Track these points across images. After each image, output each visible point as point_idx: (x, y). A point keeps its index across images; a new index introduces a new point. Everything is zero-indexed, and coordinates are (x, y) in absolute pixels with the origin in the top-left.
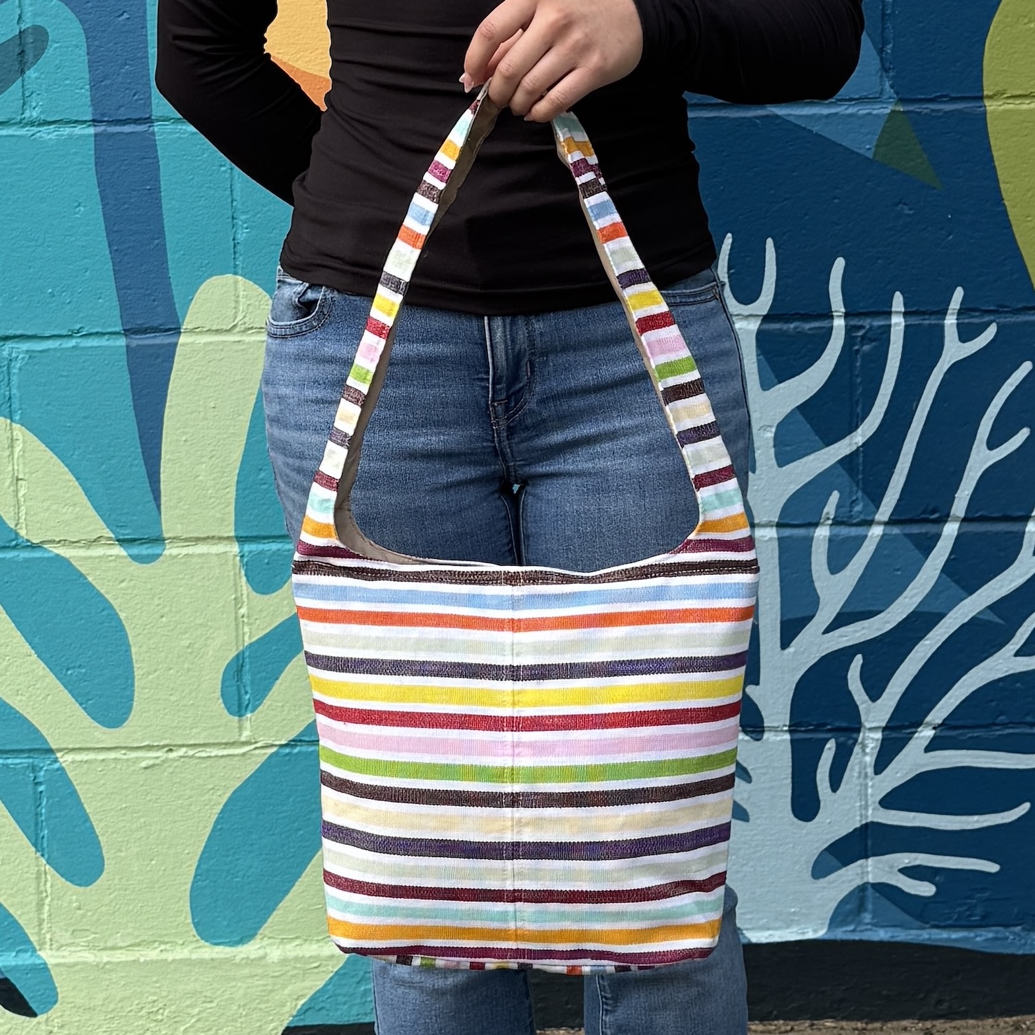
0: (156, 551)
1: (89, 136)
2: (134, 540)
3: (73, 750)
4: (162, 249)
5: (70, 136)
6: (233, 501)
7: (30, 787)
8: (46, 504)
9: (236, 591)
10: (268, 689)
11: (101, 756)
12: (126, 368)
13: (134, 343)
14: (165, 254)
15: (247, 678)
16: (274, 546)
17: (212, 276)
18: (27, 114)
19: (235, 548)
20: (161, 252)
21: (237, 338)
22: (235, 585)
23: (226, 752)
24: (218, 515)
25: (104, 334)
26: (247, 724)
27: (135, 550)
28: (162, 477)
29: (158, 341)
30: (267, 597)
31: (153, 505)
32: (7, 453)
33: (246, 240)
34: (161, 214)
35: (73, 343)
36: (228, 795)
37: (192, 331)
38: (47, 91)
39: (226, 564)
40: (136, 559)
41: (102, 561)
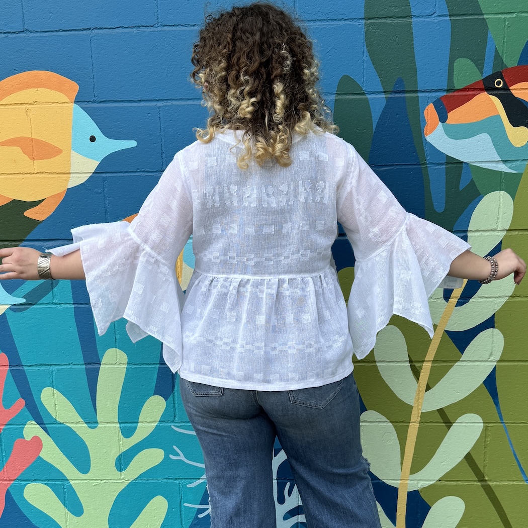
0: (96, 425)
1: (72, 308)
2: (90, 422)
3: (74, 480)
4: (95, 340)
5: (67, 308)
6: (117, 412)
7: (62, 490)
8: (64, 412)
9: (119, 437)
10: (128, 464)
11: (82, 482)
12: (85, 374)
13: (88, 367)
14: (96, 342)
15: (122, 461)
16: (129, 425)
17: (109, 348)
18: (54, 301)
19: (118, 425)
21: (117, 366)
22: (119, 435)
23: (117, 481)
24: (113, 416)
25: (79, 364)
26: (123, 474)
27: (90, 425)
28: (97, 405)
29: (94, 367)
30: (128, 439)
31: (94, 412)
32: (52, 397)
33: (119, 338)
34: (94, 330)
35: (70, 366)
36: (118, 493)
37: (104, 364)
38: (60, 294)
39: (116, 429)
40: (90, 427)
41: (80, 428)
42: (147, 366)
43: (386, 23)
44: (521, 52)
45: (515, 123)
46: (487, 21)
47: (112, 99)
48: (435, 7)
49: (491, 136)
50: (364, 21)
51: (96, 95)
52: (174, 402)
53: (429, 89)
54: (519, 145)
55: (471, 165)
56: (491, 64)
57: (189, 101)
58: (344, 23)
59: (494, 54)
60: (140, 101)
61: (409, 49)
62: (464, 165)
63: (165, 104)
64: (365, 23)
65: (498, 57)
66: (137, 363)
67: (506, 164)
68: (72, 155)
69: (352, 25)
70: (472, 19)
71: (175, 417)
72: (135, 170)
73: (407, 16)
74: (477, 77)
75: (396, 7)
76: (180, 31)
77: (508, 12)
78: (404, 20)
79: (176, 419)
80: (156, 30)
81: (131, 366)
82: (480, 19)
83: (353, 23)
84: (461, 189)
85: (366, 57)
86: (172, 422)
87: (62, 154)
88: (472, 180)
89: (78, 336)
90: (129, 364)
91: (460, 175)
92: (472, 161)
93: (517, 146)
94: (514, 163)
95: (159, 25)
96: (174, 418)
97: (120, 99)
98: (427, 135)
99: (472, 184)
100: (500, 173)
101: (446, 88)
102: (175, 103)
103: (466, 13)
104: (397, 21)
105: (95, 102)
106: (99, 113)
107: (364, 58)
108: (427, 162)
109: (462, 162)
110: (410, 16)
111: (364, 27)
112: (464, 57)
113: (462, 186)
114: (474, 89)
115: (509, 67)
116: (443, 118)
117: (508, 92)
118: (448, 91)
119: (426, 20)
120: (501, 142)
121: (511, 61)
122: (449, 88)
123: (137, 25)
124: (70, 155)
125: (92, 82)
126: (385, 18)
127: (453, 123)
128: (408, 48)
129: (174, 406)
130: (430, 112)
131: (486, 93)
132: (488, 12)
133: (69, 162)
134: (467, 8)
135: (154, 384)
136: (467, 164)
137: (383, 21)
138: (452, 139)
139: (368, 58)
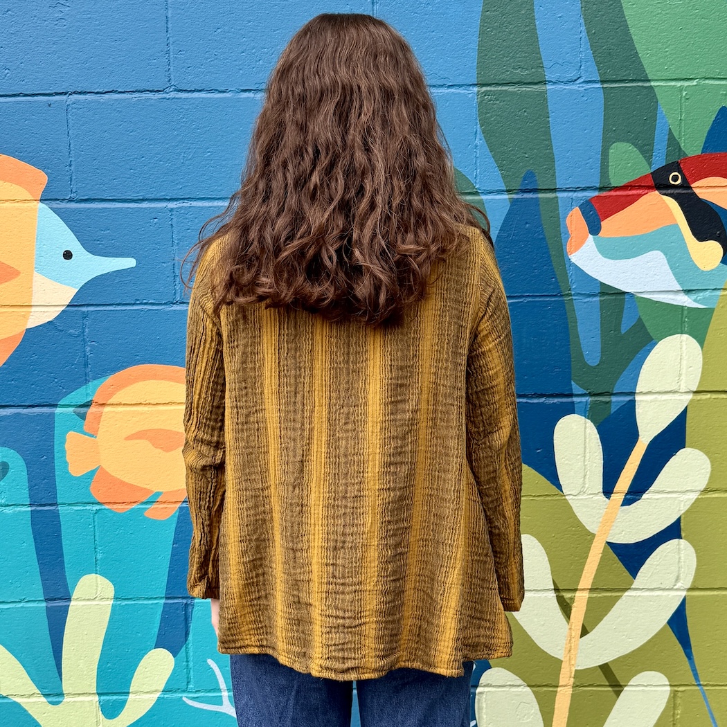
0: (60, 699)
1: (28, 511)
2: (50, 694)
4: (62, 562)
5: (19, 512)
6: (96, 677)
8: (9, 678)
9: (97, 718)
12: (46, 617)
13: (49, 605)
14: (64, 565)
16: (115, 697)
17: (85, 575)
19: (96, 698)
20: (61, 564)
21: (97, 603)
22: (97, 715)
24: (89, 683)
25: (36, 601)
27: (51, 699)
28: (63, 665)
29: (60, 604)
30: (111, 720)
31: (59, 679)
33: (101, 558)
34: (62, 547)
35: (21, 605)
37: (76, 600)
38: (8, 491)
39: (92, 705)
40: (50, 703)
41: (35, 705)
42: (145, 602)
43: (510, 92)
44: (705, 135)
45: (701, 235)
46: (656, 90)
47: (100, 197)
48: (580, 69)
49: (666, 254)
50: (476, 89)
51: (74, 191)
52: (187, 658)
53: (574, 186)
54: (708, 268)
55: (638, 297)
56: (664, 151)
57: (217, 201)
58: (446, 91)
59: (667, 137)
60: (143, 200)
61: (543, 129)
62: (626, 296)
63: (181, 205)
64: (479, 91)
65: (672, 142)
66: (129, 597)
67: (689, 294)
68: (35, 279)
69: (459, 93)
70: (635, 87)
71: (188, 682)
72: (133, 302)
73: (539, 82)
74: (643, 169)
75: (523, 68)
76: (203, 98)
77: (685, 77)
78: (536, 87)
79: (191, 686)
80: (167, 96)
81: (119, 603)
82: (646, 87)
83: (461, 91)
84: (623, 332)
85: (480, 141)
86: (184, 691)
87: (19, 277)
88: (640, 319)
89: (36, 556)
90: (117, 598)
91: (621, 312)
92: (640, 291)
93: (705, 270)
94: (701, 294)
95: (171, 90)
96: (187, 685)
97: (112, 196)
98: (572, 253)
99: (640, 325)
100: (681, 309)
101: (598, 185)
102: (194, 204)
103: (624, 78)
104: (524, 89)
105: (71, 201)
106: (78, 217)
107: (477, 142)
108: (573, 293)
109: (624, 293)
110: (544, 82)
111: (476, 97)
112: (624, 141)
113: (625, 327)
114: (640, 187)
115: (689, 155)
116: (595, 229)
117: (690, 191)
118: (600, 189)
119: (567, 87)
120: (680, 264)
121: (693, 146)
122: (602, 186)
123: (138, 89)
124: (32, 279)
125: (67, 171)
126: (507, 84)
127: (609, 236)
128: (542, 127)
129: (187, 666)
130: (574, 220)
131: (657, 192)
132: (656, 78)
133: (30, 289)
134: (626, 71)
135: (156, 630)
136: (631, 295)
137: (505, 88)
138: (609, 258)
139: (483, 142)
